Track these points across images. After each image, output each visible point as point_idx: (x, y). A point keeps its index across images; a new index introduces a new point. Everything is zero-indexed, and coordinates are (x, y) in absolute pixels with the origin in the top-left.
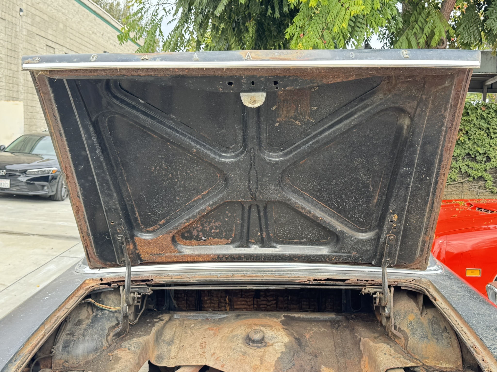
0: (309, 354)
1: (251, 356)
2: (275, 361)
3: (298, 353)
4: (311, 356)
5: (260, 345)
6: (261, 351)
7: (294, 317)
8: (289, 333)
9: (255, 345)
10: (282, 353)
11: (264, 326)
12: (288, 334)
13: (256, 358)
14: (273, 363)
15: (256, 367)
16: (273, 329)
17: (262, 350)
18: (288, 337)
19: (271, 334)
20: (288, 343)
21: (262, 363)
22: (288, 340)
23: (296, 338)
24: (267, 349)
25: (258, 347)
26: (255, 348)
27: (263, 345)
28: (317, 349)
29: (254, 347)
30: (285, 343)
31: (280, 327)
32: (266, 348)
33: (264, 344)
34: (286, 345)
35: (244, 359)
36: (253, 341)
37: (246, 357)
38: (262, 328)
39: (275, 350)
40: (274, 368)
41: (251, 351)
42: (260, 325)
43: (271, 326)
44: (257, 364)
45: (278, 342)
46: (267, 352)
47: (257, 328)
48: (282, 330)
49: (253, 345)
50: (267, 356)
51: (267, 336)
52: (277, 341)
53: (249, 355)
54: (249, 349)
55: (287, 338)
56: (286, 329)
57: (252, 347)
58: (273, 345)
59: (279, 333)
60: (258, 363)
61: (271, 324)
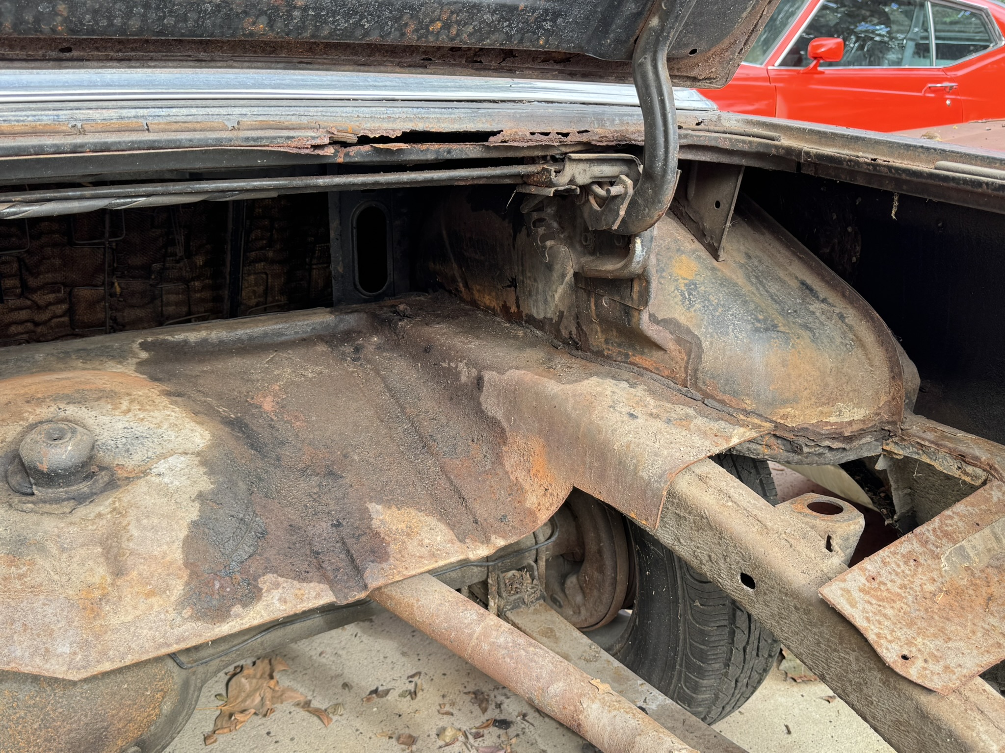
0: (303, 472)
1: (55, 551)
2: (178, 545)
3: (261, 480)
4: (315, 480)
5: (83, 487)
6: (100, 515)
7: (186, 342)
8: (198, 408)
9: (61, 492)
10: (201, 497)
11: (80, 398)
12: (196, 414)
13: (83, 552)
14: (177, 554)
15: (97, 594)
16: (125, 405)
17: (103, 506)
18: (201, 423)
19: (120, 425)
20: (210, 447)
21: (119, 572)
22: (207, 435)
23: (229, 423)
24: (125, 496)
25: (81, 499)
26: (67, 507)
27: (101, 483)
28: (326, 446)
29: (58, 501)
30: (198, 454)
31: (150, 391)
32: (117, 494)
33: (103, 478)
34: (206, 461)
35: (20, 577)
36: (50, 478)
37: (32, 563)
38: (71, 411)
39: (165, 492)
40: (185, 574)
41: (50, 525)
42: (56, 398)
43: (110, 396)
44: (97, 580)
45: (163, 456)
46: (132, 512)
47: (45, 412)
48: (165, 401)
49: (51, 492)
50: (135, 533)
51: (105, 437)
52: (159, 450)
53: (42, 549)
54: (35, 517)
55: (199, 429)
56: (180, 395)
57: (47, 507)
58: (145, 473)
59: (156, 414)
60: (100, 573)
61: (108, 387)
